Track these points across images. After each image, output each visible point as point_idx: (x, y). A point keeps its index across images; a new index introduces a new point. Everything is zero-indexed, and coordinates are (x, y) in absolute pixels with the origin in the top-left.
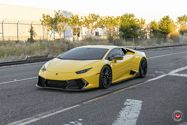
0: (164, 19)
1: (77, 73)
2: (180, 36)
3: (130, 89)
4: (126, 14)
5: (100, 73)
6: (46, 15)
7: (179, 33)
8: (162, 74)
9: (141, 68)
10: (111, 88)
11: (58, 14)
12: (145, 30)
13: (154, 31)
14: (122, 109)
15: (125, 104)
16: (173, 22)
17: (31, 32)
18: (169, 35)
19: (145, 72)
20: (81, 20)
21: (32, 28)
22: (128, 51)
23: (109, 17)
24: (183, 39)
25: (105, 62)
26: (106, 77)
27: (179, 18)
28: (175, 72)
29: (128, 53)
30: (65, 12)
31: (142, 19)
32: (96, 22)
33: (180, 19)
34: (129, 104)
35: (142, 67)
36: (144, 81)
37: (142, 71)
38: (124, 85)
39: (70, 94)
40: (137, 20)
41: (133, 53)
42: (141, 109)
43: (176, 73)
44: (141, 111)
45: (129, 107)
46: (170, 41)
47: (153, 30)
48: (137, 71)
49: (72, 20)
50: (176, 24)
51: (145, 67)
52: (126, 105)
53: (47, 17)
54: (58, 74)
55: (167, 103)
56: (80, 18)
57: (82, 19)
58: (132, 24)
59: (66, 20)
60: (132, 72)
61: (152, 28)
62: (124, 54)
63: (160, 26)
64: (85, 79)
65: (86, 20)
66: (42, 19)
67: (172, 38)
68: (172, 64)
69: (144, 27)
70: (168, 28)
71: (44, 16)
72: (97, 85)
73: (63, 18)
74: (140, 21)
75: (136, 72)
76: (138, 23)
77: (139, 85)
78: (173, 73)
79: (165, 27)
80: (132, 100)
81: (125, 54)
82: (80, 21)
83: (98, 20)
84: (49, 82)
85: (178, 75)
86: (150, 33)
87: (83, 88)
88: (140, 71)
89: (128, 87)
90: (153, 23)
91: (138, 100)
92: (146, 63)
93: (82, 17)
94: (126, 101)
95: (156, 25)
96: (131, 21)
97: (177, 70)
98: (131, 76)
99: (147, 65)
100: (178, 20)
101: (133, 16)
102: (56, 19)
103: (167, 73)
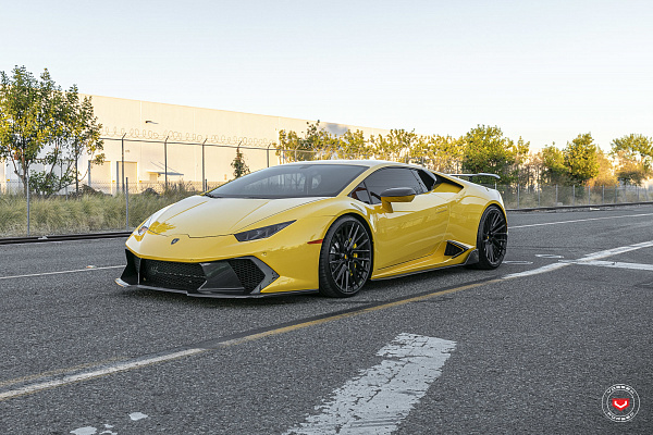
0: (577, 142)
1: (241, 237)
2: (620, 185)
3: (433, 300)
4: (481, 126)
5: (324, 241)
6: (287, 133)
7: (616, 179)
8: (556, 261)
9: (485, 238)
10: (367, 297)
11: (315, 129)
12: (528, 168)
13: (552, 173)
14: (357, 373)
15: (381, 353)
16: (601, 153)
17: (236, 165)
18: (591, 183)
19: (499, 251)
20: (371, 144)
21: (240, 155)
22: (442, 180)
23: (440, 138)
24: (628, 192)
25: (344, 203)
26: (350, 257)
27: (617, 142)
28: (599, 256)
29: (442, 186)
30: (333, 127)
31: (520, 141)
32: (408, 149)
33: (620, 145)
34: (399, 352)
35: (491, 236)
36: (490, 279)
37: (489, 248)
38: (419, 287)
39: (208, 311)
40: (507, 143)
41: (456, 189)
42: (439, 373)
43: (602, 259)
44: (435, 386)
45: (393, 363)
46: (593, 197)
47: (550, 170)
48: (470, 247)
49: (347, 143)
50: (610, 158)
51: (497, 237)
52: (385, 357)
53: (290, 137)
54: (177, 240)
55: (557, 354)
56: (366, 137)
57: (373, 141)
58: (495, 153)
59: (334, 144)
60: (452, 250)
61: (548, 164)
62: (425, 189)
63: (566, 158)
64: (263, 257)
65: (383, 144)
66: (278, 143)
67: (598, 189)
68: (591, 239)
69: (527, 162)
70: (587, 164)
71: (282, 136)
72: (311, 282)
73: (327, 139)
74: (516, 144)
75: (466, 249)
76: (511, 149)
77: (470, 290)
78: (592, 259)
79: (581, 162)
80: (420, 338)
81: (429, 190)
82: (366, 145)
83: (412, 144)
84: (154, 270)
85: (609, 264)
86: (542, 175)
87: (256, 290)
88: (480, 244)
89: (426, 293)
90: (550, 151)
91: (443, 337)
92: (503, 223)
93: (372, 136)
94: (393, 338)
95: (556, 156)
96: (491, 146)
97: (607, 253)
98: (449, 261)
99: (505, 229)
100: (615, 146)
101: (497, 131)
102: (310, 140)
103: (573, 258)
